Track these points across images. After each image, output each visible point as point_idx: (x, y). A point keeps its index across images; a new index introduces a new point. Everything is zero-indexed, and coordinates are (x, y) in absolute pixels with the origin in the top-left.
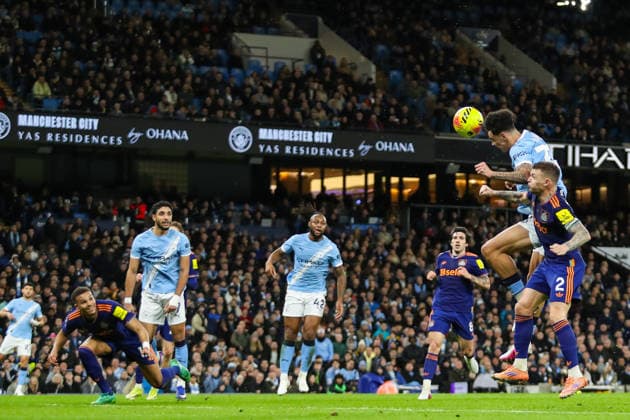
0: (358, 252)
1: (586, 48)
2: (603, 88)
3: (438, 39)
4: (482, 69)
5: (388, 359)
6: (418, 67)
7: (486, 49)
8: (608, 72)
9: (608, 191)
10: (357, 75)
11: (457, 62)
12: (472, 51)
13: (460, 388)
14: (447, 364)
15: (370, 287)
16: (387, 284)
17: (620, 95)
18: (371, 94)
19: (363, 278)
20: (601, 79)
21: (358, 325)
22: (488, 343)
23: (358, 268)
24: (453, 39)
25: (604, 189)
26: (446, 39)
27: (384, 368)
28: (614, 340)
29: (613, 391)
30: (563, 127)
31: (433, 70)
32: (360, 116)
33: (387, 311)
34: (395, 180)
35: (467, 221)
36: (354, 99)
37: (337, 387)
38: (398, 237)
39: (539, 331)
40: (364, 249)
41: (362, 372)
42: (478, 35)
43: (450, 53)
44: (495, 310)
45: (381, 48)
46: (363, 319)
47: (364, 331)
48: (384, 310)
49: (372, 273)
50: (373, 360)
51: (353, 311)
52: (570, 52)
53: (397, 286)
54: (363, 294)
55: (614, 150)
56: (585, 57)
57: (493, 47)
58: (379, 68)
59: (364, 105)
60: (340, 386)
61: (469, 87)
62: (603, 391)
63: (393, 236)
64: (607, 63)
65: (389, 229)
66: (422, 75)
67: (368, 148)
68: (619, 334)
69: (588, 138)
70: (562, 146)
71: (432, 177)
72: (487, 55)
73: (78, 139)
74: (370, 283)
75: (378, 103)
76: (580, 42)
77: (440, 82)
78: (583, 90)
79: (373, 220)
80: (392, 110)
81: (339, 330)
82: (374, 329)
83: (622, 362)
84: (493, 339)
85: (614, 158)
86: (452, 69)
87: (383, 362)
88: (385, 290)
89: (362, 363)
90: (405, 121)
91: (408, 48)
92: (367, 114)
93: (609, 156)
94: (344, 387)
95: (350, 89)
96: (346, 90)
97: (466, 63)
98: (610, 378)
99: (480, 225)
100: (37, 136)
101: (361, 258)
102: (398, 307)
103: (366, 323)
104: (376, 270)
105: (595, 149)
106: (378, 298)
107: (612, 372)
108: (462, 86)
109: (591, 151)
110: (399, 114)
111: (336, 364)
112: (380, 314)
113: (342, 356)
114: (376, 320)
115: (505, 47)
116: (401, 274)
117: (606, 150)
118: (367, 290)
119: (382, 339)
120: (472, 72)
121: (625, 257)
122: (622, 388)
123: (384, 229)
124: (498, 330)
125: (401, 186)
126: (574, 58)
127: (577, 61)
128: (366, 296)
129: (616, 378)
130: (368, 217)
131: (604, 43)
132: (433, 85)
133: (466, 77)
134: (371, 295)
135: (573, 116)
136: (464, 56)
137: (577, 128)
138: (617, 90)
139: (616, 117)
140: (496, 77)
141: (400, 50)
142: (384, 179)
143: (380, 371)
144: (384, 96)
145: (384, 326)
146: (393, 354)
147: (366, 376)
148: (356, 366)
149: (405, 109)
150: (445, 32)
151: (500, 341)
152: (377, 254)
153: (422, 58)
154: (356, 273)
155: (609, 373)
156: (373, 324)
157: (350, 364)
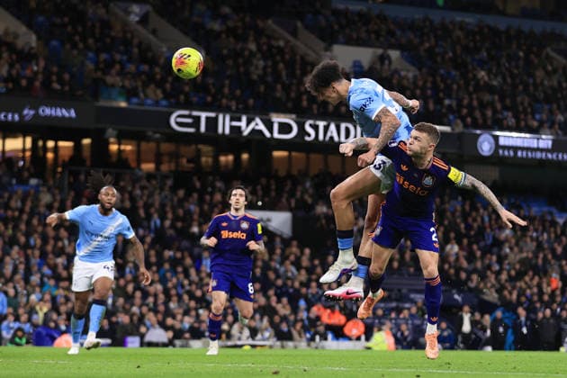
0: (22, 211)
1: (230, 24)
2: (248, 62)
3: (95, 12)
4: (136, 41)
5: (59, 314)
6: (77, 38)
7: (138, 22)
8: (253, 47)
9: (250, 159)
10: (20, 43)
11: (113, 34)
12: (125, 24)
13: (133, 342)
14: (114, 319)
15: (35, 244)
16: (52, 242)
17: (265, 68)
18: (34, 62)
19: (28, 235)
20: (246, 53)
21: (27, 280)
22: (151, 300)
23: (23, 227)
24: (108, 12)
25: (245, 156)
26: (102, 11)
27: (55, 322)
28: (268, 298)
29: (271, 347)
30: (214, 96)
31: (91, 41)
32: (24, 82)
33: (54, 268)
34: (51, 144)
35: (122, 184)
36: (18, 66)
37: (17, 340)
38: (58, 198)
39: (197, 288)
40: (27, 209)
41: (35, 326)
42: (130, 9)
43: (106, 25)
44: (154, 268)
45: (41, 19)
46: (31, 274)
47: (34, 287)
48: (50, 267)
49: (36, 232)
50: (45, 314)
51: (22, 267)
52: (216, 26)
53: (60, 244)
54: (29, 252)
55: (261, 120)
56: (231, 32)
57: (144, 20)
58: (39, 38)
59: (28, 72)
60: (20, 338)
61: (125, 58)
62: (262, 346)
63: (54, 196)
64: (251, 38)
65: (49, 190)
66: (81, 46)
67: (32, 112)
68: (271, 292)
69: (237, 108)
70: (212, 115)
71: (86, 141)
72: (140, 28)
74: (36, 241)
75: (41, 70)
76: (225, 18)
77: (97, 52)
78: (230, 62)
79: (33, 182)
80: (54, 78)
81: (11, 285)
82: (42, 284)
83: (277, 319)
84: (156, 296)
85: (261, 127)
86: (108, 40)
87: (55, 316)
88: (49, 248)
89: (35, 317)
90: (67, 88)
91: (66, 19)
92: (31, 81)
93: (257, 124)
94: (24, 341)
95: (14, 57)
96: (11, 58)
97: (120, 35)
98: (267, 334)
99: (134, 187)
101: (25, 217)
102: (63, 264)
103: (35, 279)
104: (40, 229)
105: (244, 119)
106: (43, 255)
107: (270, 329)
108: (118, 57)
109: (239, 120)
110: (60, 81)
111: (11, 318)
112: (46, 270)
113: (16, 310)
114: (43, 276)
115: (156, 21)
116: (63, 233)
117: (253, 119)
118: (33, 248)
119: (50, 294)
120: (127, 43)
121: (269, 220)
122: (278, 343)
123: (45, 189)
124: (159, 287)
125: (56, 149)
126: (221, 33)
127: (224, 36)
128: (33, 253)
129: (273, 334)
130: (29, 178)
131: (248, 19)
132: (91, 55)
133: (122, 48)
134: (37, 253)
135: (223, 86)
136: (118, 27)
137: (227, 98)
138: (261, 63)
139: (262, 88)
140: (149, 48)
141: (58, 21)
142: (40, 143)
143: (52, 325)
144: (46, 64)
145: (52, 282)
146: (63, 309)
147: (40, 329)
148: (29, 320)
149: (67, 76)
150: (100, 5)
151: (161, 297)
152: (39, 214)
153: (80, 29)
154: (21, 230)
155: (266, 329)
156: (41, 279)
157: (24, 318)
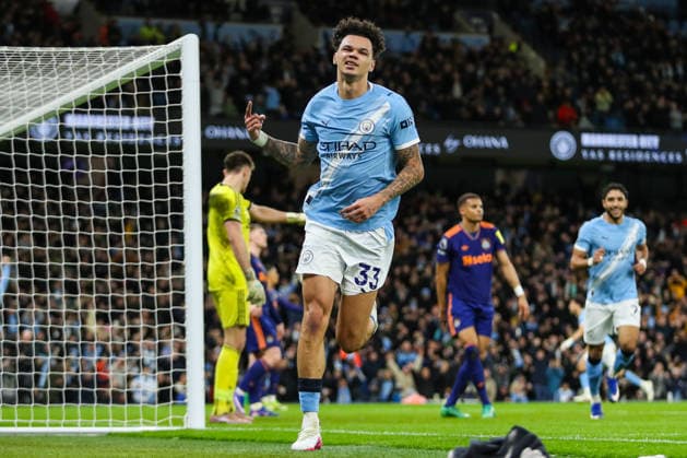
73: (639, 156)
100: (601, 155)
